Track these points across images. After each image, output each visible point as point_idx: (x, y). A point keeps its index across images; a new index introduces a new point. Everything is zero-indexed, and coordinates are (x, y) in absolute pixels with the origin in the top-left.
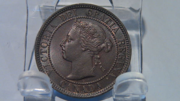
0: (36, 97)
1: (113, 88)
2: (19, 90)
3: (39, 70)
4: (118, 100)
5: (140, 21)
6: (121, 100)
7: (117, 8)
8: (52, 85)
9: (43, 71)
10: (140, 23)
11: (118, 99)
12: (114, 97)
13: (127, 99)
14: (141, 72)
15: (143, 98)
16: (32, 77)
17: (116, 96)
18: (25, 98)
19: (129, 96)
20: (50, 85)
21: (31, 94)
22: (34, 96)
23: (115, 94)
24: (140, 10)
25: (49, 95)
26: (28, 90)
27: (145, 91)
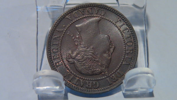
0: (50, 95)
1: (122, 83)
2: (33, 89)
3: (52, 69)
4: (127, 94)
5: (145, 18)
6: (130, 94)
7: (123, 6)
8: (65, 83)
9: (55, 69)
10: (145, 20)
12: (124, 92)
13: (136, 93)
14: (148, 67)
15: (151, 91)
16: (47, 76)
17: (126, 90)
18: (39, 96)
19: (137, 90)
20: (63, 83)
22: (48, 94)
23: (125, 88)
24: (144, 7)
25: (62, 93)
27: (153, 85)
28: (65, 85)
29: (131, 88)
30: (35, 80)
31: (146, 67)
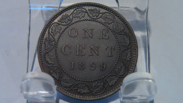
1: (120, 89)
2: (21, 92)
3: (42, 71)
6: (128, 102)
11: (126, 101)
14: (149, 72)
17: (124, 98)
18: (29, 101)
21: (35, 97)
23: (123, 96)
25: (53, 98)
26: (31, 93)
27: (154, 93)
28: (57, 90)
29: (130, 95)
30: (23, 82)
31: (147, 72)
